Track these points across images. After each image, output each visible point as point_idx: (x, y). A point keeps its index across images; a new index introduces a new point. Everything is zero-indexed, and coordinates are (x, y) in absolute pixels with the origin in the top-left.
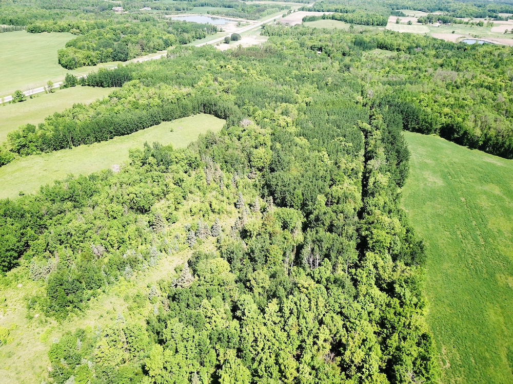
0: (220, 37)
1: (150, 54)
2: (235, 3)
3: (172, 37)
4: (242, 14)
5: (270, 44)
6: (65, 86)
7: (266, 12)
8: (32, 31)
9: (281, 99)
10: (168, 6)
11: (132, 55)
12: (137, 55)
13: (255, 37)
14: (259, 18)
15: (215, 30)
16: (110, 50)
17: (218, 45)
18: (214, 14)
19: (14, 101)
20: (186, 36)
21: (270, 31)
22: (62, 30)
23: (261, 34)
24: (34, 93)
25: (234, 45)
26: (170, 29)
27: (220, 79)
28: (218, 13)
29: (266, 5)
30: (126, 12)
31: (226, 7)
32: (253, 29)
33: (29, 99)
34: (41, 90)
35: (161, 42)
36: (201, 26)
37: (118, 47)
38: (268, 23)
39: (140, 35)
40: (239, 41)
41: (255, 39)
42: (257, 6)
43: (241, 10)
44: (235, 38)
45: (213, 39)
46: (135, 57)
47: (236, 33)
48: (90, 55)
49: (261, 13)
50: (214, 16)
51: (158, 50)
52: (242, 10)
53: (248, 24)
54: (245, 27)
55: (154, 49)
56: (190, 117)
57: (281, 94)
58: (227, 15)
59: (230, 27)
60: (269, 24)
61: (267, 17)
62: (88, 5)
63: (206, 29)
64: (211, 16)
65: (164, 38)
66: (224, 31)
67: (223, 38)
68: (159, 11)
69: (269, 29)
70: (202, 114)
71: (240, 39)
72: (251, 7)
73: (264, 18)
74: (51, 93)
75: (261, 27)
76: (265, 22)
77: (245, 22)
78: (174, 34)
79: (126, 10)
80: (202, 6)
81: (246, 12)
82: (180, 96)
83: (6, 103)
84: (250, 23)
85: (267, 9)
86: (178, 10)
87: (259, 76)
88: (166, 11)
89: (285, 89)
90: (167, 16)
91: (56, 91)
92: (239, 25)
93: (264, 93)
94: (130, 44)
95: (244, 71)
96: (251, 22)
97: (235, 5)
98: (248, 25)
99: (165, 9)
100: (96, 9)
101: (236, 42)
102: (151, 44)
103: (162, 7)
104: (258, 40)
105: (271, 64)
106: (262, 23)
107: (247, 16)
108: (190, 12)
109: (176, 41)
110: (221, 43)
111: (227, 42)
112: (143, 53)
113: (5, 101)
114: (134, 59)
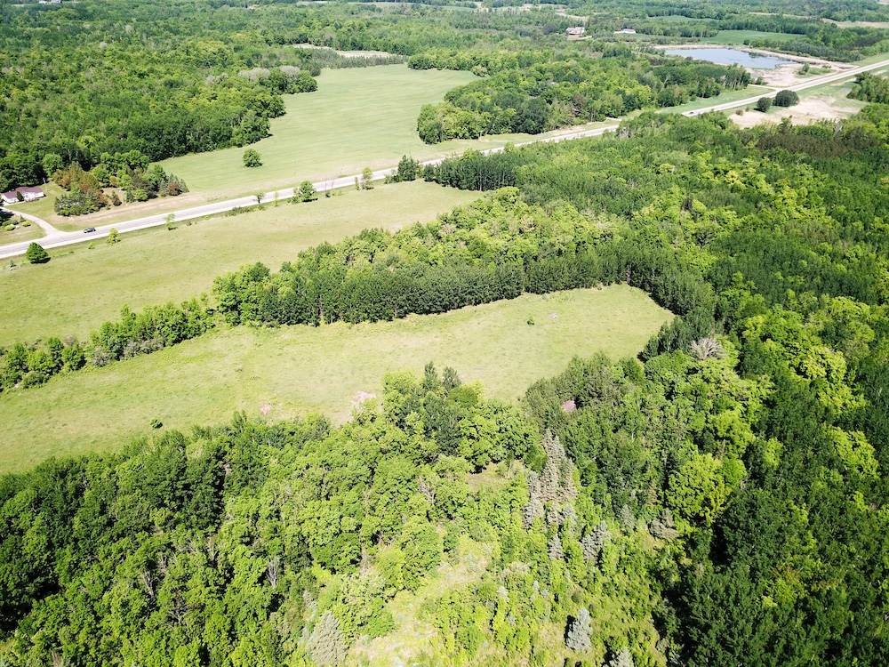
0: (752, 95)
1: (589, 124)
2: (812, 25)
3: (645, 91)
4: (822, 48)
5: (861, 123)
6: (396, 179)
7: (878, 45)
8: (415, 66)
9: (836, 285)
10: (668, 28)
11: (552, 122)
12: (563, 123)
13: (833, 100)
14: (856, 59)
15: (744, 80)
16: (512, 111)
17: (739, 113)
18: (757, 46)
19: (295, 200)
20: (677, 89)
21: (873, 91)
22: (460, 67)
23: (851, 96)
24: (335, 187)
25: (775, 117)
26: (649, 75)
27: (698, 205)
28: (767, 45)
29: (881, 32)
30: (587, 37)
31: (788, 32)
32: (833, 82)
33: (322, 199)
34: (350, 181)
35: (619, 100)
36: (716, 72)
37: (529, 107)
38: (876, 70)
39: (583, 85)
40: (791, 108)
41: (833, 105)
42: (860, 32)
43: (819, 39)
44: (784, 100)
45: (734, 100)
46: (557, 127)
47: (789, 89)
48: (470, 120)
49: (866, 48)
50: (757, 51)
51: (607, 115)
52: (823, 40)
53: (826, 70)
54: (817, 77)
55: (601, 112)
56: (593, 289)
57: (841, 267)
58: (786, 48)
59: (782, 75)
60: (876, 74)
61: (877, 56)
62: (530, 23)
63: (723, 77)
64: (750, 50)
65: (628, 92)
66: (765, 84)
67: (756, 99)
68: (649, 37)
69: (872, 84)
70: (625, 286)
71: (794, 104)
72: (847, 33)
73: (869, 59)
74: (365, 190)
75: (855, 79)
76: (866, 69)
77: (820, 67)
78: (651, 87)
79: (589, 34)
80: (738, 29)
81: (831, 44)
82: (585, 239)
83: (282, 200)
84: (833, 68)
85: (883, 41)
86: (686, 35)
87: (801, 208)
88: (662, 37)
89: (860, 254)
90: (659, 47)
91: (377, 187)
92: (804, 72)
93: (794, 258)
94: (555, 102)
95: (767, 188)
96: (834, 66)
97: (812, 29)
98: (825, 72)
99: (662, 32)
100: (539, 30)
101: (784, 109)
102: (598, 104)
103: (657, 30)
104: (837, 109)
105: (844, 176)
106: (859, 71)
107: (831, 54)
108: (708, 40)
109: (653, 99)
110: (747, 110)
111: (762, 107)
112: (576, 120)
113: (280, 198)
114: (556, 131)
